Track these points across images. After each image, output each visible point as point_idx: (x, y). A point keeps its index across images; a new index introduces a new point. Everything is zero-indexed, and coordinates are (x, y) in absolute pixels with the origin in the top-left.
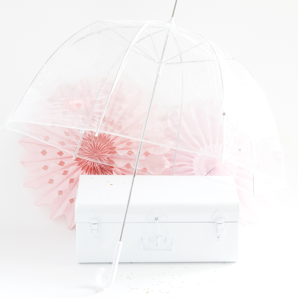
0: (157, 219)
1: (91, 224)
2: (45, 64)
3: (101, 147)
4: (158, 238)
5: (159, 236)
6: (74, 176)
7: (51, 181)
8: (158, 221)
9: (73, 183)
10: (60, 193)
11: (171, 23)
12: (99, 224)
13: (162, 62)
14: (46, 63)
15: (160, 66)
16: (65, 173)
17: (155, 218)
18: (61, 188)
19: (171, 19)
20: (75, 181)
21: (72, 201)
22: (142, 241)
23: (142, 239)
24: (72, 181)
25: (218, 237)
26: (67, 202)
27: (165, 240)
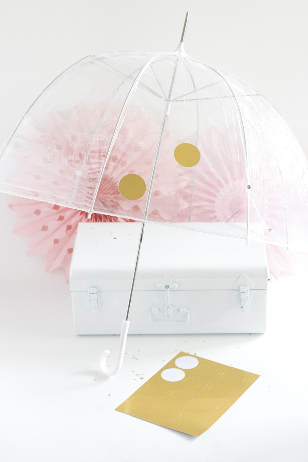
0: (167, 287)
1: (89, 293)
2: (25, 115)
3: (103, 188)
4: (170, 308)
5: (171, 307)
6: (72, 222)
7: (45, 228)
8: (169, 289)
9: (71, 230)
10: (56, 241)
11: (180, 50)
12: (98, 292)
13: (170, 100)
14: (26, 113)
15: (168, 104)
16: (61, 218)
17: (166, 286)
18: (57, 236)
19: (180, 44)
20: (73, 228)
21: (70, 251)
22: (151, 312)
23: (151, 309)
24: (69, 228)
25: (242, 307)
26: (65, 252)
27: (178, 310)
